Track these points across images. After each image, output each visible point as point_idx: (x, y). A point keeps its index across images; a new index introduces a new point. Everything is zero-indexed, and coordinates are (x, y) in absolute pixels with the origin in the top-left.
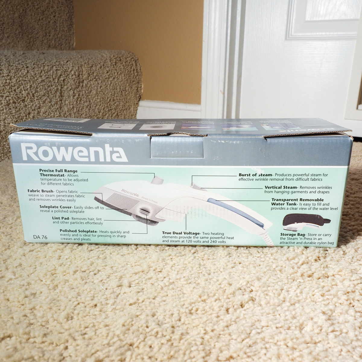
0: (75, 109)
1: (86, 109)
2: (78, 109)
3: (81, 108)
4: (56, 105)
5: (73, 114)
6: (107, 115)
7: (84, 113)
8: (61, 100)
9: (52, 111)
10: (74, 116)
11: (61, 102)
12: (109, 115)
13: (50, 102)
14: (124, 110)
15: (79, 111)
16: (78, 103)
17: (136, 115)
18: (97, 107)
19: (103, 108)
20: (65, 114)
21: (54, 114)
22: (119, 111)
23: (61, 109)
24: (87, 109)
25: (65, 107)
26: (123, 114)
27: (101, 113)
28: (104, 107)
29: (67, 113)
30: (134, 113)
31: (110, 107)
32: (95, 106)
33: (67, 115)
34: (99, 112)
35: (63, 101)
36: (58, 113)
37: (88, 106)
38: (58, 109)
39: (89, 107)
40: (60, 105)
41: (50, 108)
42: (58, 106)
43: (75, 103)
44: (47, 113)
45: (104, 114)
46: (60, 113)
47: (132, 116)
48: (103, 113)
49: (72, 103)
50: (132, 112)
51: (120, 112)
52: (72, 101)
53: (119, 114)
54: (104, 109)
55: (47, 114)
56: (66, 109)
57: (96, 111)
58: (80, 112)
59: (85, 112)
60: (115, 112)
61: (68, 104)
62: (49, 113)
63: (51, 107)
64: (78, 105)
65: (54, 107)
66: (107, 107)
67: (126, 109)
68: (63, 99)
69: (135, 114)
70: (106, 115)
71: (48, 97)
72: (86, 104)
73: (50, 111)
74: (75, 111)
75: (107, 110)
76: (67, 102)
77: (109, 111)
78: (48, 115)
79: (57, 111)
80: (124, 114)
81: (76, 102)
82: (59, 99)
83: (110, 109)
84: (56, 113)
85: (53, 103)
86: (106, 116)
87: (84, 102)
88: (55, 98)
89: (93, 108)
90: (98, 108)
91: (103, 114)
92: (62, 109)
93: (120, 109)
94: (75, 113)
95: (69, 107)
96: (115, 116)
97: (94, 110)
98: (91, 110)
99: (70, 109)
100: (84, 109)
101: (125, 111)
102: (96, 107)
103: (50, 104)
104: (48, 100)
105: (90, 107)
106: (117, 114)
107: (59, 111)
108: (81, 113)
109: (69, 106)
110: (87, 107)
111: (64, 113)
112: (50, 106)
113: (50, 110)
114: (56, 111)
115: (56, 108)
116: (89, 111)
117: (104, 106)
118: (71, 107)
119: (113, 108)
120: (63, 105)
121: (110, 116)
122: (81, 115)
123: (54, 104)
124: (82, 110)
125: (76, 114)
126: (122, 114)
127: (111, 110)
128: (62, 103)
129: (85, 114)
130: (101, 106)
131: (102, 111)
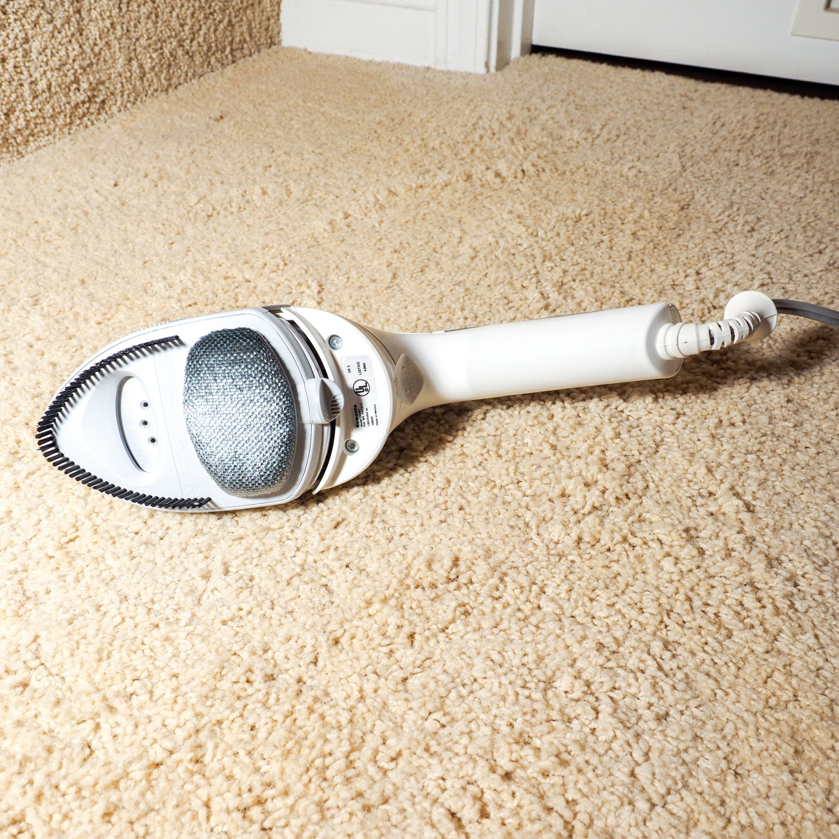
0: (118, 27)
1: (146, 23)
2: (125, 27)
3: (132, 23)
4: (66, 26)
5: (115, 42)
6: (204, 28)
7: (142, 35)
8: (79, 12)
9: (60, 44)
10: (118, 46)
11: (78, 16)
12: (209, 29)
13: (51, 21)
14: (247, 7)
15: (128, 31)
16: (124, 10)
17: (278, 15)
18: (174, 14)
19: (189, 12)
20: (95, 44)
21: (67, 49)
22: (233, 14)
23: (81, 35)
24: (150, 22)
25: (92, 28)
26: (244, 18)
27: (186, 28)
28: (192, 9)
29: (98, 41)
30: (273, 10)
31: (210, 7)
32: (168, 10)
33: (101, 46)
34: (182, 25)
35: (83, 13)
36: (77, 47)
37: (151, 13)
38: (73, 35)
39: (153, 16)
40: (79, 24)
41: (53, 36)
42: (72, 29)
43: (115, 12)
44: (48, 52)
45: (196, 28)
46: (81, 47)
47: (269, 19)
48: (193, 25)
49: (108, 14)
50: (269, 9)
51: (236, 16)
52: (106, 8)
53: (234, 20)
54: (193, 14)
55: (49, 55)
56: (93, 31)
57: (174, 23)
58: (132, 34)
59: (144, 31)
60: (224, 18)
61: (99, 17)
62: (54, 51)
63: (56, 34)
64: (123, 17)
65: (63, 33)
66: (200, 7)
67: (253, 5)
68: (81, 6)
69: (275, 14)
70: (200, 29)
71: (43, 8)
72: (145, 10)
73: (56, 45)
74: (119, 33)
75: (202, 15)
76: (94, 14)
77: (206, 18)
78: (53, 55)
79: (73, 40)
80: (248, 20)
81: (117, 10)
82: (71, 10)
83: (208, 12)
84: (70, 48)
85: (58, 23)
86: (202, 33)
87: (139, 6)
88: (60, 8)
89: (165, 18)
90: (178, 16)
91: (191, 29)
92: (84, 33)
93: (237, 8)
94: (119, 40)
95: (101, 24)
96: (225, 28)
97: (167, 23)
98: (160, 22)
99: (106, 30)
100: (143, 24)
101: (248, 12)
102: (171, 12)
103: (50, 27)
104: (45, 16)
105: (157, 16)
106: (230, 21)
107: (76, 39)
108: (136, 35)
109: (100, 22)
110: (148, 18)
111: (91, 42)
112: (52, 32)
113: (53, 41)
114: (70, 42)
115: (69, 33)
116: (156, 28)
117: (193, 6)
118: (108, 23)
119: (217, 8)
120: (85, 23)
121: (212, 30)
122: (137, 39)
123: (63, 25)
124: (136, 26)
125: (124, 40)
126: (242, 20)
127: (211, 14)
128: (81, 16)
129: (146, 36)
130: (184, 9)
131: (188, 21)
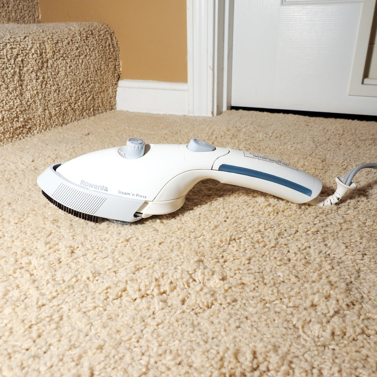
0: (40, 94)
1: (54, 94)
2: (43, 94)
3: (47, 93)
4: (14, 91)
5: (38, 101)
6: (81, 99)
7: (51, 99)
8: (21, 86)
9: (10, 99)
10: (39, 103)
11: (21, 87)
12: (83, 100)
13: (7, 88)
14: (101, 92)
15: (45, 97)
16: (44, 87)
17: (115, 97)
18: (67, 91)
19: (74, 91)
20: (28, 101)
21: (14, 102)
22: (95, 94)
23: (22, 96)
24: (56, 93)
25: (27, 94)
26: (100, 96)
27: (73, 98)
28: (76, 90)
29: (30, 100)
30: (113, 94)
31: (84, 90)
32: (65, 89)
33: (31, 102)
34: (71, 97)
35: (23, 87)
36: (19, 101)
37: (56, 90)
38: (17, 96)
39: (57, 91)
40: (21, 91)
41: (7, 95)
42: (17, 93)
43: (39, 87)
44: (4, 102)
45: (77, 99)
46: (21, 101)
47: (111, 98)
48: (76, 97)
49: (36, 88)
50: (111, 94)
51: (96, 95)
52: (35, 85)
53: (95, 97)
54: (76, 92)
55: (5, 103)
56: (28, 95)
57: (67, 95)
58: (47, 98)
59: (52, 97)
60: (90, 95)
61: (31, 89)
62: (7, 102)
63: (9, 94)
64: (43, 90)
65: (13, 95)
66: (80, 89)
67: (104, 91)
68: (23, 83)
69: (114, 96)
70: (79, 99)
71: (3, 82)
72: (54, 88)
73: (8, 99)
74: (40, 97)
75: (81, 93)
76: (29, 87)
77: (82, 94)
78: (6, 104)
79: (17, 98)
80: (102, 97)
81: (40, 87)
82: (17, 84)
83: (83, 92)
84: (15, 101)
85: (11, 90)
86: (80, 101)
87: (51, 86)
88: (12, 83)
89: (63, 92)
90: (69, 92)
91: (75, 98)
92: (23, 96)
93: (97, 91)
94: (40, 100)
95: (32, 92)
96: (91, 100)
97: (64, 95)
98: (61, 94)
99: (34, 95)
100: (52, 94)
101: (102, 94)
102: (66, 90)
103: (6, 91)
104: (4, 86)
105: (59, 92)
106: (93, 97)
107: (19, 98)
108: (49, 99)
109: (31, 91)
110: (55, 92)
111: (26, 100)
112: (7, 94)
113: (7, 98)
114: (16, 99)
115: (15, 95)
116: (58, 97)
117: (76, 88)
118: (35, 92)
119: (88, 90)
120: (24, 91)
121: (85, 100)
122: (49, 101)
123: (13, 91)
124: (49, 95)
125: (42, 100)
126: (99, 97)
127: (84, 93)
128: (22, 88)
129: (53, 100)
130: (72, 90)
131: (74, 95)
